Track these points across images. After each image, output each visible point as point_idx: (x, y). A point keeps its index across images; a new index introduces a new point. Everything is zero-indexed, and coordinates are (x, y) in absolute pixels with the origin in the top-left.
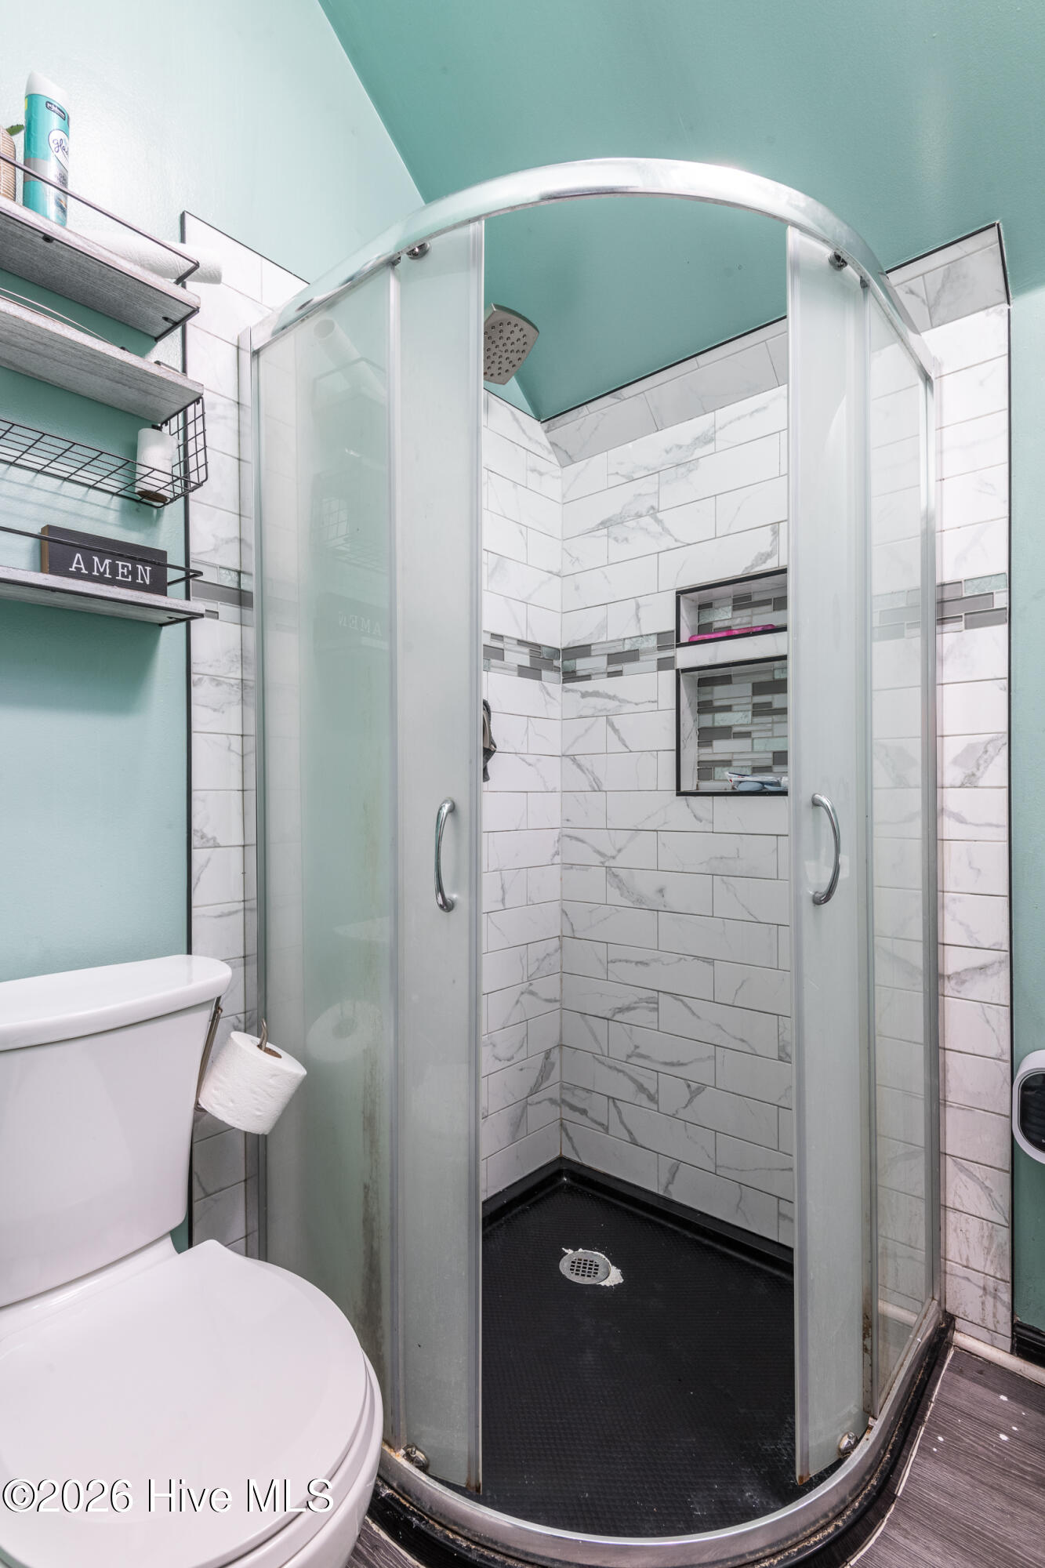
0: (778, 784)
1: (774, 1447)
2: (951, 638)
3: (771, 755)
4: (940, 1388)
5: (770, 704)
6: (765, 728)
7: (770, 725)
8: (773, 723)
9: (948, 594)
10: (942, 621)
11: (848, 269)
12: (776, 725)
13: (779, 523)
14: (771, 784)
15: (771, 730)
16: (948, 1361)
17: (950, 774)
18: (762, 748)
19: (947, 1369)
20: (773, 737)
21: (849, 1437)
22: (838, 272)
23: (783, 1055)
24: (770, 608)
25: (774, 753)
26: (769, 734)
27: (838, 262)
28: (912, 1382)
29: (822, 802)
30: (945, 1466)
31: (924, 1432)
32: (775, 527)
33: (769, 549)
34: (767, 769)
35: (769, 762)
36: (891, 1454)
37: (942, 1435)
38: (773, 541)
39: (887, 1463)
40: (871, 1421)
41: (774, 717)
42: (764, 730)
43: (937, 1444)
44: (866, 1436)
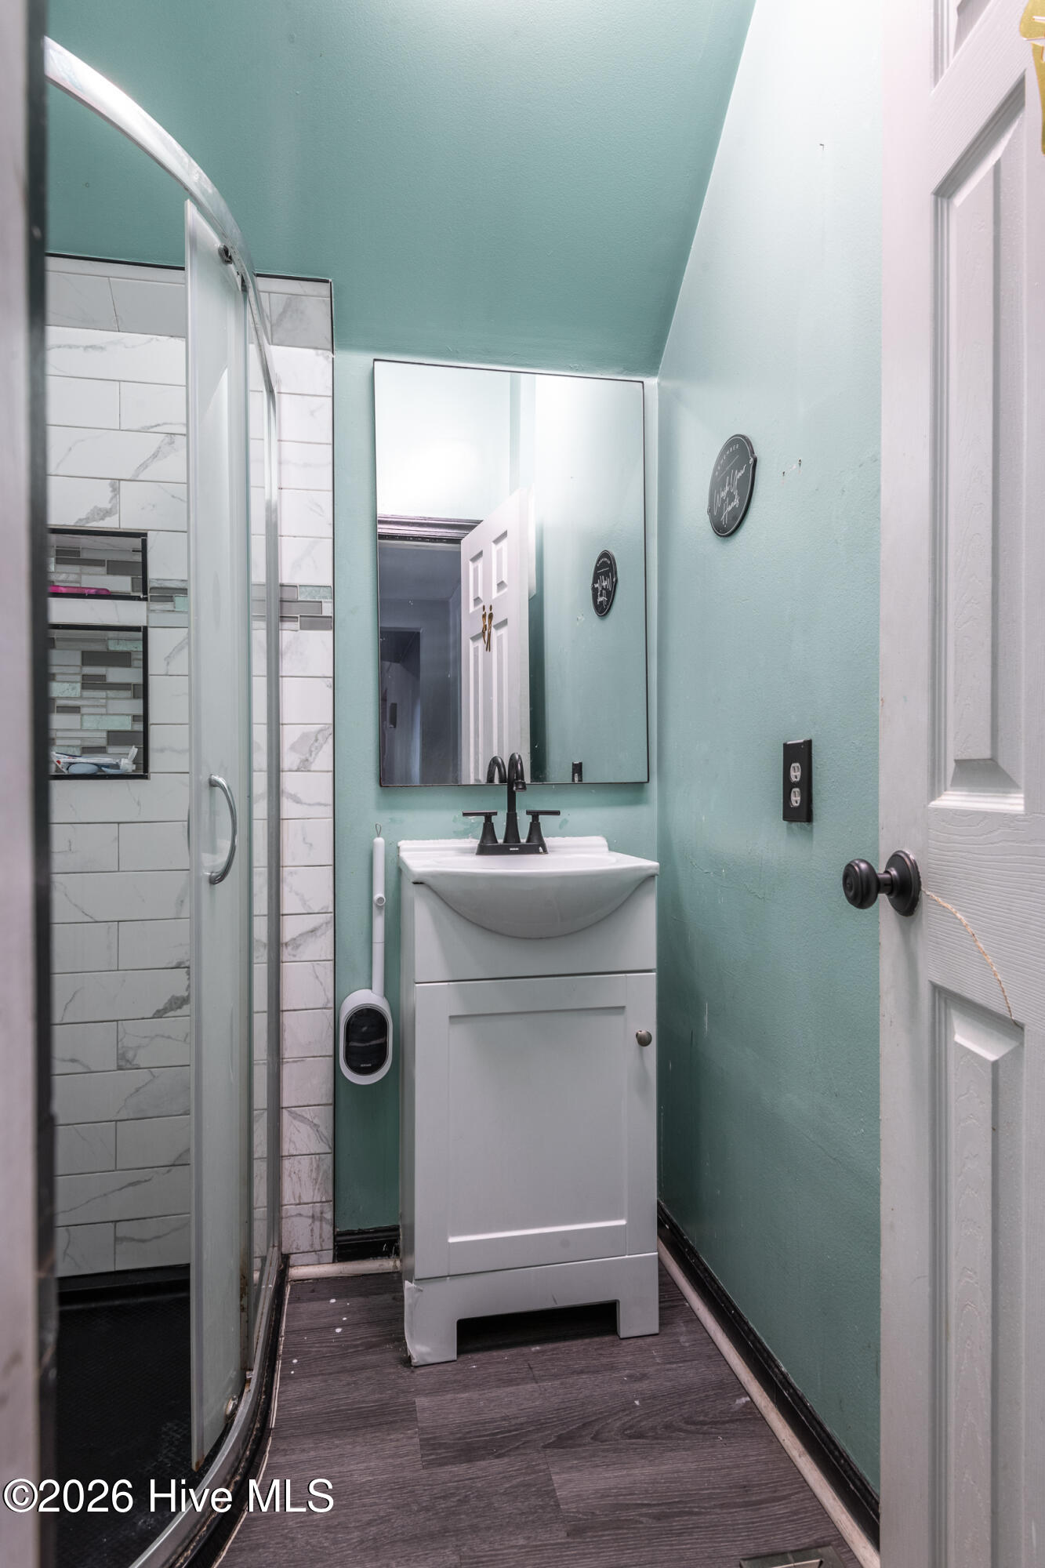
0: (117, 766)
1: (155, 1463)
2: (289, 634)
3: (104, 735)
4: (286, 1322)
5: (104, 677)
6: (96, 703)
7: (104, 701)
8: (107, 698)
9: (287, 595)
10: (282, 618)
11: (231, 266)
12: (110, 702)
13: (120, 480)
14: (108, 766)
15: (105, 706)
16: (287, 1297)
17: (289, 759)
18: (95, 726)
19: (289, 1303)
20: (107, 714)
21: (234, 1400)
22: (224, 266)
23: (122, 1063)
24: (103, 570)
25: (109, 732)
26: (103, 711)
27: (226, 255)
28: (270, 1326)
29: (218, 782)
30: (303, 1380)
31: (282, 1363)
32: (115, 484)
33: (109, 506)
34: (100, 750)
35: (103, 742)
36: (266, 1394)
37: (294, 1357)
38: (112, 499)
39: (264, 1402)
40: (249, 1375)
41: (109, 692)
42: (97, 706)
43: (294, 1367)
44: (246, 1390)
